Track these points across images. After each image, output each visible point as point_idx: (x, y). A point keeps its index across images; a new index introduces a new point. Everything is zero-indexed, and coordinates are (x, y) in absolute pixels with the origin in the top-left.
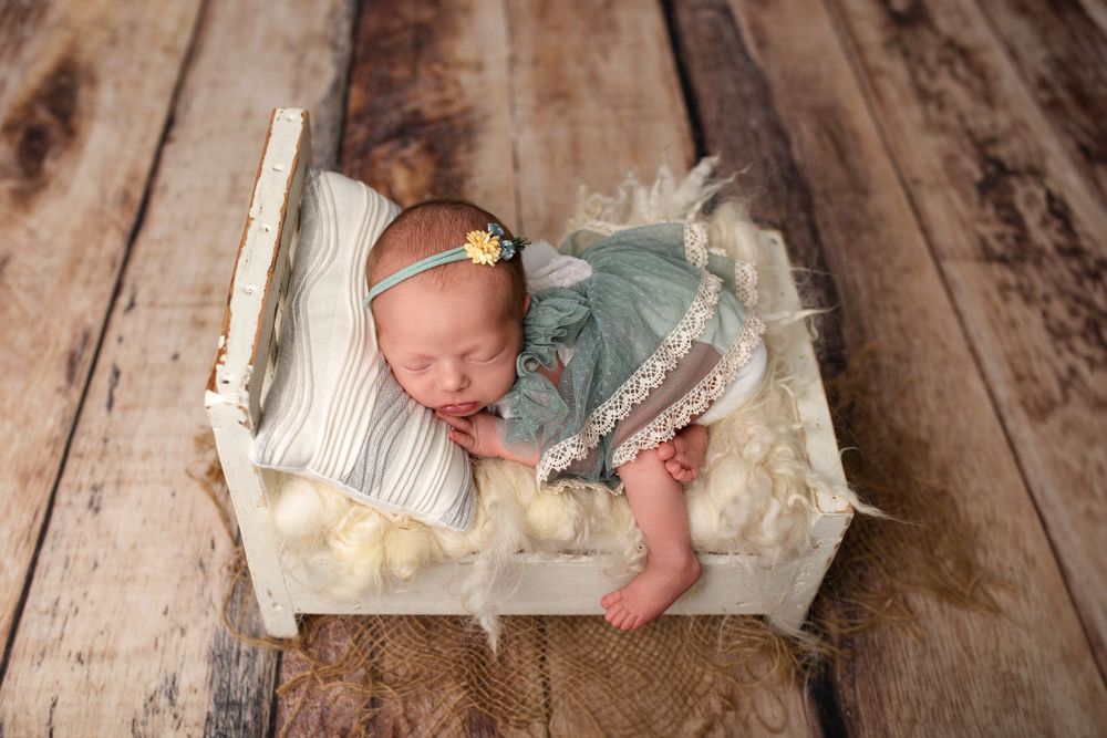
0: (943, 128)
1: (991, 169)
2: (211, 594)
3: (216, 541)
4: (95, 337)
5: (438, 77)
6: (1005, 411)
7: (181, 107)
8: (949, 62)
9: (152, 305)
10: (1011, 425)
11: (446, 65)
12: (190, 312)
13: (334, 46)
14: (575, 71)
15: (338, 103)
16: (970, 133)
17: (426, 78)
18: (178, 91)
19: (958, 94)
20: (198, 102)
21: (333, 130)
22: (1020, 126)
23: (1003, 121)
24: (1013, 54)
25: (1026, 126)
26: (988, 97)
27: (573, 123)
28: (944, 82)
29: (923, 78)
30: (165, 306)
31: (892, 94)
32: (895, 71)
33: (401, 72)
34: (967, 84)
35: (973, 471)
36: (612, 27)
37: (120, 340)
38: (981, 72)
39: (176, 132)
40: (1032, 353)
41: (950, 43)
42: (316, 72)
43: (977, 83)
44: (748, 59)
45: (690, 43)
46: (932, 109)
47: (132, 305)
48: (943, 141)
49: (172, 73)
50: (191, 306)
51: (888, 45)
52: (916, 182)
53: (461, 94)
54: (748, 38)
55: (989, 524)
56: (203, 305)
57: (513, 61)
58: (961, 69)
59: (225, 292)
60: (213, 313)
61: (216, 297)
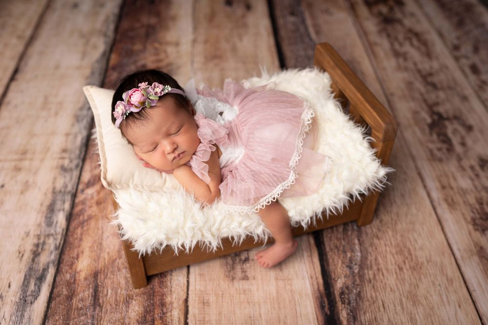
0: (406, 69)
2: (4, 313)
3: (11, 284)
5: (156, 49)
6: (436, 204)
7: (22, 64)
8: (410, 39)
10: (439, 211)
11: (160, 43)
12: (13, 164)
13: (105, 35)
14: (225, 46)
15: (104, 62)
16: (419, 71)
17: (150, 49)
18: (22, 57)
19: (414, 54)
20: (32, 62)
21: (100, 74)
22: (444, 67)
23: (435, 65)
24: (441, 35)
25: (447, 67)
26: (429, 55)
27: (222, 70)
28: (407, 48)
29: (397, 46)
30: (1, 161)
31: (381, 53)
32: (383, 44)
33: (138, 47)
34: (418, 49)
35: (420, 234)
36: (245, 26)
38: (425, 43)
39: (18, 76)
40: (450, 175)
41: (410, 31)
42: (95, 47)
43: (423, 48)
44: (311, 39)
45: (283, 33)
46: (401, 60)
48: (406, 75)
49: (20, 48)
50: (15, 160)
51: (380, 32)
52: (392, 94)
53: (167, 56)
54: (311, 30)
55: (428, 262)
56: (21, 160)
57: (194, 41)
58: (415, 42)
59: (34, 153)
60: (26, 164)
61: (29, 156)
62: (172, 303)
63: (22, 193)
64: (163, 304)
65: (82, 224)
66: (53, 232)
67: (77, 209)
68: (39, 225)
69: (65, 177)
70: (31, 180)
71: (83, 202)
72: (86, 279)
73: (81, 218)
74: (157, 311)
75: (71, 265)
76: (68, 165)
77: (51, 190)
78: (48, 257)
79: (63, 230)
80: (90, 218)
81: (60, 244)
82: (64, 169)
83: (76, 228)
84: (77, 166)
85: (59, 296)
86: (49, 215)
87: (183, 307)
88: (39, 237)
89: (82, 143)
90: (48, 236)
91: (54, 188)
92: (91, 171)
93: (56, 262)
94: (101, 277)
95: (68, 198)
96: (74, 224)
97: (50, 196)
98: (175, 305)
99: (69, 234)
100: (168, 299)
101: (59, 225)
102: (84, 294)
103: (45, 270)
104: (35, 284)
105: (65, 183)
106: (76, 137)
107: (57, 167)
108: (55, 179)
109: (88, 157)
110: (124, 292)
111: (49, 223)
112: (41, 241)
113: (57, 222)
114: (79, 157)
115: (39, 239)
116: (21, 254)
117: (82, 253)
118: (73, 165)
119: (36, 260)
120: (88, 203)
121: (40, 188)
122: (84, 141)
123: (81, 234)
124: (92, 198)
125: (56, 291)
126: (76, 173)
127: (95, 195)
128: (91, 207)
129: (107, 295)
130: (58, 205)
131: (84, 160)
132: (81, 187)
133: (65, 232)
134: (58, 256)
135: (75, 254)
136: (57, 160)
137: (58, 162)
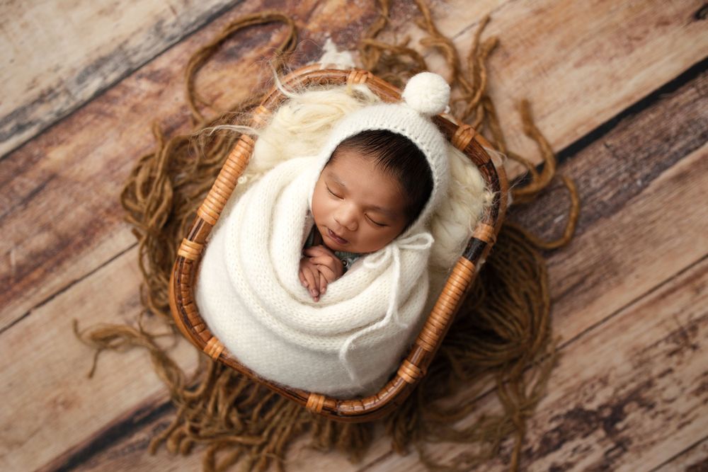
1: (607, 413)
62: (65, 270)
64: (59, 263)
65: (100, 113)
66: (73, 92)
67: (115, 93)
68: (73, 70)
69: (149, 38)
70: (120, 7)
71: (126, 91)
72: (44, 171)
73: (106, 106)
74: (50, 263)
75: (50, 144)
76: (167, 26)
77: (121, 41)
78: (44, 114)
79: (82, 100)
80: (111, 116)
81: (66, 111)
82: (158, 28)
83: (91, 112)
84: (172, 38)
85: (14, 160)
86: (90, 70)
87: (67, 282)
88: (61, 82)
89: (210, 11)
90: (67, 92)
91: (126, 42)
92: (173, 62)
93: (44, 127)
94: (54, 183)
95: (123, 69)
96: (96, 105)
97: (114, 46)
98: (65, 275)
99: (81, 111)
100: (67, 264)
101: (85, 90)
102: (29, 182)
103: (31, 124)
104: (12, 129)
105: (140, 46)
107: (156, 17)
108: (140, 30)
109: (194, 38)
110: (51, 218)
111: (81, 80)
112: (58, 90)
113: (86, 86)
114: (186, 29)
115: (59, 86)
116: (33, 84)
117: (68, 143)
118: (170, 31)
119: (36, 105)
120: (128, 97)
121: (117, 26)
122: (215, 11)
123: (88, 124)
124: (136, 96)
125: (18, 153)
126: (161, 46)
127: (144, 95)
128: (125, 104)
129: (39, 204)
130: (107, 68)
131: (184, 38)
132: (145, 70)
133: (81, 104)
134: (50, 123)
135: (62, 137)
136: (166, 6)
137: (165, 11)
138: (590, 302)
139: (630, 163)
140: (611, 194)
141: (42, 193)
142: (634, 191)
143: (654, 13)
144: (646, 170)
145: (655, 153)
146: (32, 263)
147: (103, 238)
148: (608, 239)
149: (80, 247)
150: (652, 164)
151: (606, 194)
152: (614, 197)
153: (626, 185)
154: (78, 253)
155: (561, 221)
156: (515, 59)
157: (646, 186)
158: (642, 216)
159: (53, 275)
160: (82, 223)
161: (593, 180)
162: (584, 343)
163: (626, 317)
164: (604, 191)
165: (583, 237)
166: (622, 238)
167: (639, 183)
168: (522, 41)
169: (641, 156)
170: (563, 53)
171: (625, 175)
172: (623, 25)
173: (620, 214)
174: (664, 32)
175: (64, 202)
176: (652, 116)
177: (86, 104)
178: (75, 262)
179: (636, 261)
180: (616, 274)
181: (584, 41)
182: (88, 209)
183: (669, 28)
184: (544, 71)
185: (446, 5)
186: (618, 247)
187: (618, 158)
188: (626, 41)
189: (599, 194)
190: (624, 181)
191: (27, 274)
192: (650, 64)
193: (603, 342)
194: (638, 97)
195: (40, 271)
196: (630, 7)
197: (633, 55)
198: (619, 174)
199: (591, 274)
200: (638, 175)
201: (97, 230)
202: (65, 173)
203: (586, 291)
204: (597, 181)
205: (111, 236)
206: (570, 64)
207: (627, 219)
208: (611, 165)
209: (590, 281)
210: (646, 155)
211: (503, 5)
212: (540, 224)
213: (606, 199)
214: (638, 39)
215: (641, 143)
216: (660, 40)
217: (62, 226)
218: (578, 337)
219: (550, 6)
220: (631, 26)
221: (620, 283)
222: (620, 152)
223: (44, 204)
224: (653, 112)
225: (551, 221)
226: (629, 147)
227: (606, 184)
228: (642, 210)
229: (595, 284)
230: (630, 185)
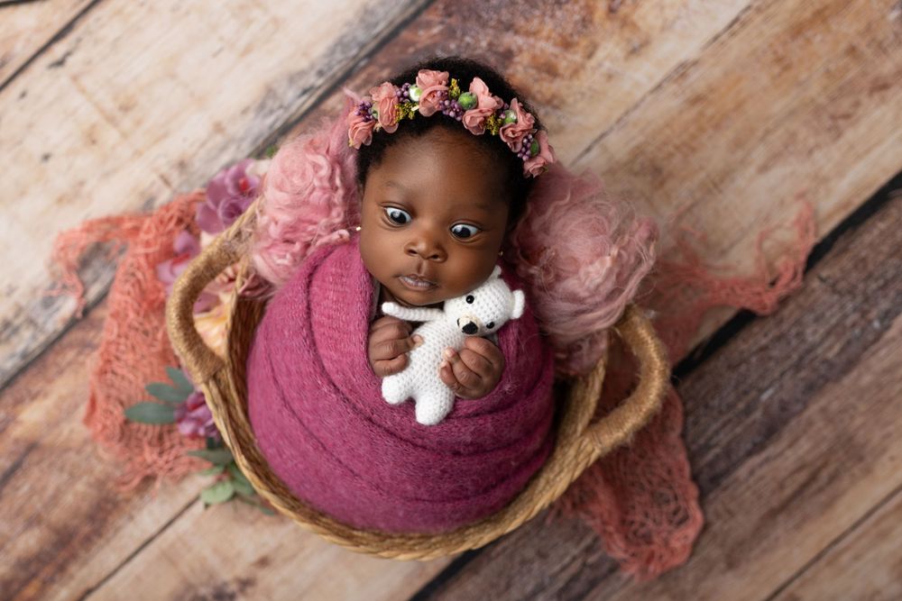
4: (9, 71)
9: (75, 78)
12: (95, 118)
30: (83, 91)
37: (23, 95)
47: (60, 63)
50: (102, 111)
56: (111, 120)
59: (138, 123)
60: (110, 136)
61: (127, 123)
62: (72, 577)
63: (60, 200)
64: (62, 568)
65: (85, 346)
66: (40, 321)
67: (101, 313)
68: (34, 291)
70: (87, 188)
72: (16, 441)
73: (92, 334)
74: (46, 572)
75: (19, 402)
79: (55, 332)
81: (34, 351)
83: (71, 346)
88: (19, 310)
90: (31, 322)
94: (34, 457)
96: (75, 335)
98: (73, 584)
99: (57, 347)
100: (73, 568)
106: (224, 149)
107: (142, 194)
110: (39, 506)
111: (48, 302)
112: (17, 322)
113: (58, 309)
115: (17, 315)
117: (46, 396)
123: (70, 364)
129: (17, 489)
133: (53, 337)
134: (15, 370)
135: (35, 389)
136: (154, 177)
137: (153, 183)
138: (829, 505)
139: (859, 299)
140: (837, 348)
141: (19, 473)
142: (871, 337)
143: (864, 74)
144: (884, 305)
145: (894, 279)
146: (22, 575)
147: (120, 522)
148: (843, 411)
149: (88, 541)
150: (892, 294)
151: (831, 348)
152: (843, 350)
153: (857, 331)
154: (87, 550)
155: (771, 398)
156: (671, 175)
157: (887, 328)
158: (887, 371)
159: (55, 587)
160: (85, 507)
161: (809, 331)
162: (829, 563)
163: (883, 518)
164: (827, 344)
165: (807, 414)
166: (862, 407)
167: (876, 324)
168: (677, 148)
169: (874, 286)
170: (740, 154)
171: (854, 317)
172: (822, 100)
173: (854, 373)
174: (883, 101)
175: (54, 481)
176: (882, 226)
177: (61, 336)
178: (85, 563)
179: (888, 436)
180: (861, 459)
181: (768, 132)
182: (90, 485)
183: (889, 93)
184: (716, 186)
185: (559, 113)
186: (858, 421)
187: (840, 294)
188: (829, 123)
189: (819, 351)
190: (854, 325)
191: (19, 591)
192: (868, 151)
193: (857, 558)
194: (858, 202)
195: (36, 584)
196: (828, 72)
197: (841, 142)
198: (845, 316)
199: (825, 465)
200: (874, 314)
201: (109, 513)
202: (47, 440)
203: (821, 490)
204: (815, 332)
205: (131, 518)
206: (752, 170)
207: (867, 379)
208: (831, 306)
209: (824, 475)
210: (881, 282)
211: (643, 100)
212: (741, 406)
213: (831, 355)
214: (847, 116)
215: (871, 267)
216: (877, 114)
217: (57, 515)
218: (818, 557)
219: (712, 90)
220: (833, 100)
221: (868, 471)
222: (842, 285)
223: (25, 488)
224: (882, 220)
225: (757, 400)
226: (854, 276)
227: (828, 333)
228: (886, 363)
229: (833, 478)
230: (863, 330)
